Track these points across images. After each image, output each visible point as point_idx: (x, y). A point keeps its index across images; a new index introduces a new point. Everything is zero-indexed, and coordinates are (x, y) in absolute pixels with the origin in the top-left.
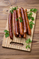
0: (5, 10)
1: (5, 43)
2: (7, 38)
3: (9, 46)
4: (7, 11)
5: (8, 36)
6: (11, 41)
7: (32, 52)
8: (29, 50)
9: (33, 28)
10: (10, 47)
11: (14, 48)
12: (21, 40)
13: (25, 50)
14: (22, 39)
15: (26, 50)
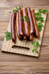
0: (7, 11)
1: (6, 46)
2: (8, 41)
3: (10, 50)
4: (10, 13)
5: (9, 39)
6: (13, 44)
7: (41, 58)
8: (37, 55)
9: (42, 31)
10: (11, 52)
11: (17, 53)
12: (26, 44)
13: (31, 55)
14: (28, 42)
15: (33, 55)
